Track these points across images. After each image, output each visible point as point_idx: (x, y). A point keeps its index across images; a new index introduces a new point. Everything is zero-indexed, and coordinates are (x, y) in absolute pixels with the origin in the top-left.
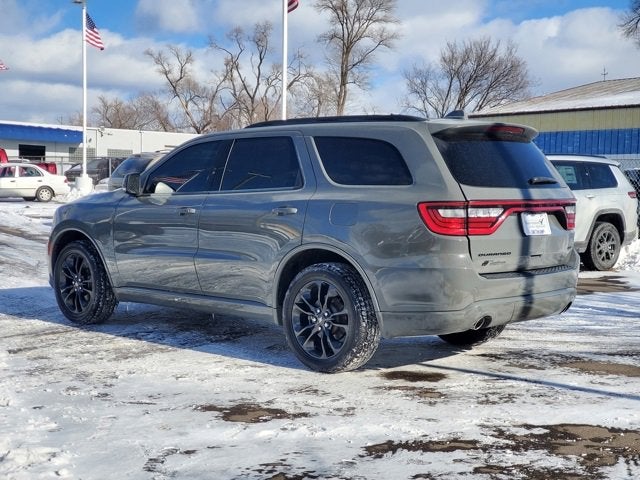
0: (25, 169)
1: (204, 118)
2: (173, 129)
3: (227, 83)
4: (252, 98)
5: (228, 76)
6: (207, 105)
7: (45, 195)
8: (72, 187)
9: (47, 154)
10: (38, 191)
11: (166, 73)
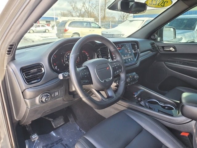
0: (43, 25)
1: (79, 14)
2: (74, 17)
3: (83, 7)
4: (88, 10)
5: (83, 6)
6: (80, 12)
7: (47, 31)
8: (53, 29)
9: (51, 22)
10: (45, 30)
11: (72, 6)
